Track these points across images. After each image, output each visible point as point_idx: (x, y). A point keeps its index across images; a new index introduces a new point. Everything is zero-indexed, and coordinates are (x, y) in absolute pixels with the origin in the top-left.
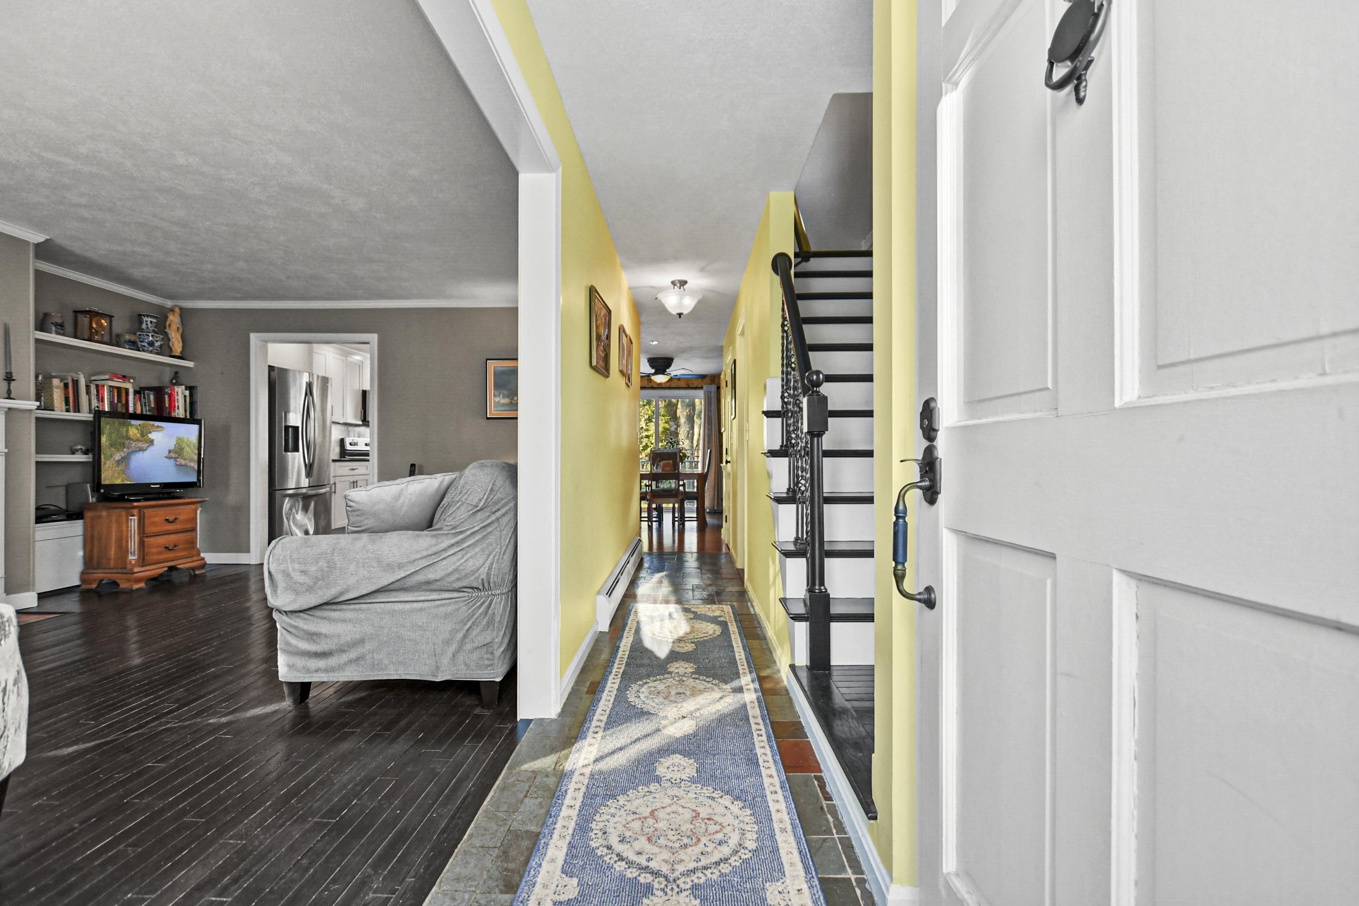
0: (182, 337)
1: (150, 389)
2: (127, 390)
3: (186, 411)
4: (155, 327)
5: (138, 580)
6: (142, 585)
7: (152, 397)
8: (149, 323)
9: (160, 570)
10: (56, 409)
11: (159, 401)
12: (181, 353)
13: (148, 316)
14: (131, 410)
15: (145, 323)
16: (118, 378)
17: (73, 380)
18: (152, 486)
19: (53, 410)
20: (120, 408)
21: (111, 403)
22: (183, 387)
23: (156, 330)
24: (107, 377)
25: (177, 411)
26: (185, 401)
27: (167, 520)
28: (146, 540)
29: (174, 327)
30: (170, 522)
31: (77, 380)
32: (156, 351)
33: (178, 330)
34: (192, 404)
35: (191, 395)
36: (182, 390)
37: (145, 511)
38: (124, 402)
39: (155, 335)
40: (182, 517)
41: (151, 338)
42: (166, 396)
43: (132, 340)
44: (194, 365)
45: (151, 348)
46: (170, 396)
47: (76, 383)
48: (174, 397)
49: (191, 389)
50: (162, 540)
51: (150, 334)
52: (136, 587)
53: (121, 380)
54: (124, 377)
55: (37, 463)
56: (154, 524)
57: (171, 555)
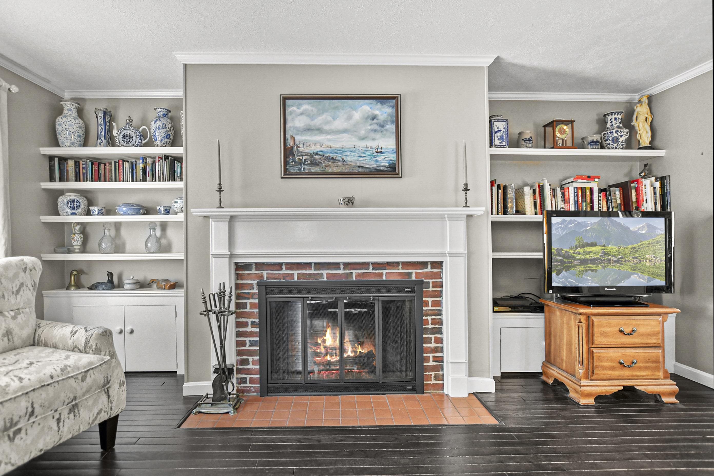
0: (652, 127)
1: (615, 186)
2: (591, 190)
3: (655, 203)
4: (620, 123)
5: (588, 395)
6: (591, 401)
7: (618, 193)
8: (613, 120)
9: (613, 388)
10: (527, 213)
11: (626, 197)
12: (650, 143)
13: (612, 114)
14: (596, 208)
15: (609, 122)
16: (583, 179)
17: (539, 186)
18: (606, 289)
19: (525, 214)
20: (585, 207)
21: (577, 203)
22: (653, 179)
23: (621, 125)
24: (572, 180)
25: (646, 205)
26: (655, 194)
27: (621, 331)
28: (595, 351)
29: (642, 118)
30: (624, 334)
31: (543, 186)
32: (622, 147)
33: (646, 120)
34: (664, 195)
35: (663, 187)
36: (651, 182)
37: (593, 318)
38: (588, 201)
39: (619, 130)
40: (641, 330)
41: (615, 134)
42: (633, 191)
43: (595, 140)
44: (666, 153)
45: (615, 145)
46: (637, 190)
47: (541, 188)
48: (642, 191)
49: (662, 180)
50: (616, 354)
51: (614, 131)
52: (583, 401)
53: (585, 181)
54: (589, 177)
55: (495, 261)
56: (604, 334)
57: (626, 373)
